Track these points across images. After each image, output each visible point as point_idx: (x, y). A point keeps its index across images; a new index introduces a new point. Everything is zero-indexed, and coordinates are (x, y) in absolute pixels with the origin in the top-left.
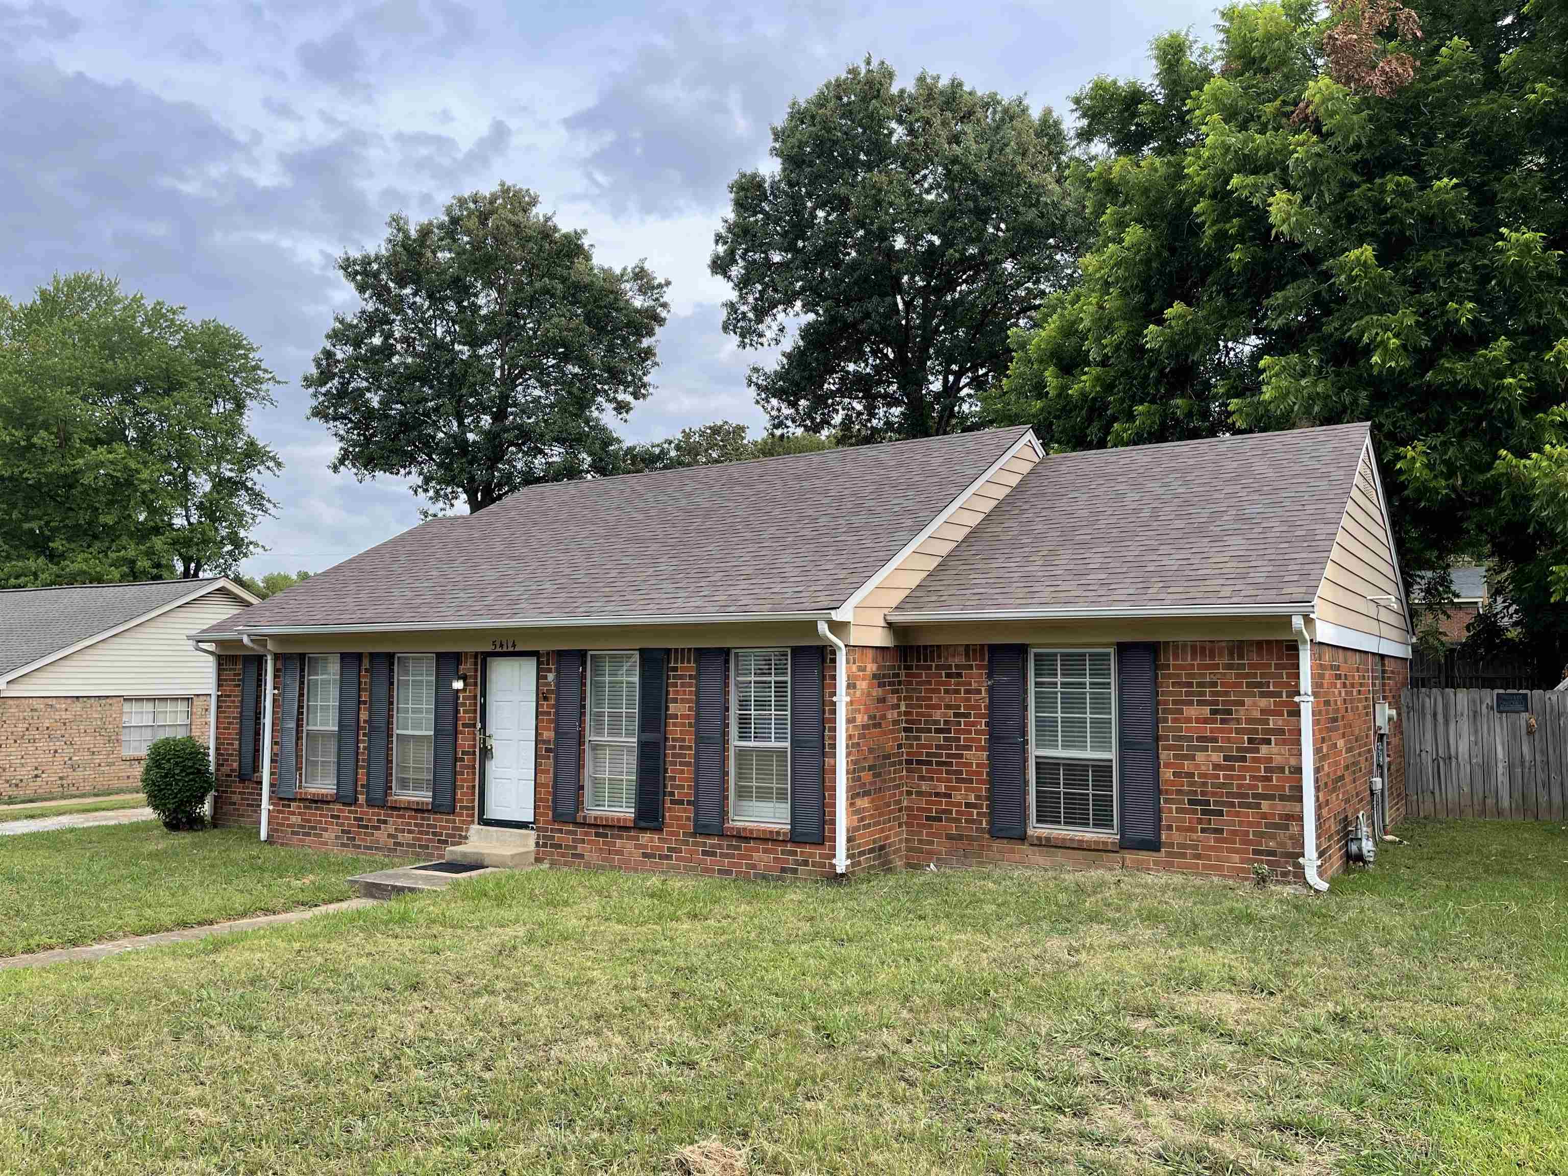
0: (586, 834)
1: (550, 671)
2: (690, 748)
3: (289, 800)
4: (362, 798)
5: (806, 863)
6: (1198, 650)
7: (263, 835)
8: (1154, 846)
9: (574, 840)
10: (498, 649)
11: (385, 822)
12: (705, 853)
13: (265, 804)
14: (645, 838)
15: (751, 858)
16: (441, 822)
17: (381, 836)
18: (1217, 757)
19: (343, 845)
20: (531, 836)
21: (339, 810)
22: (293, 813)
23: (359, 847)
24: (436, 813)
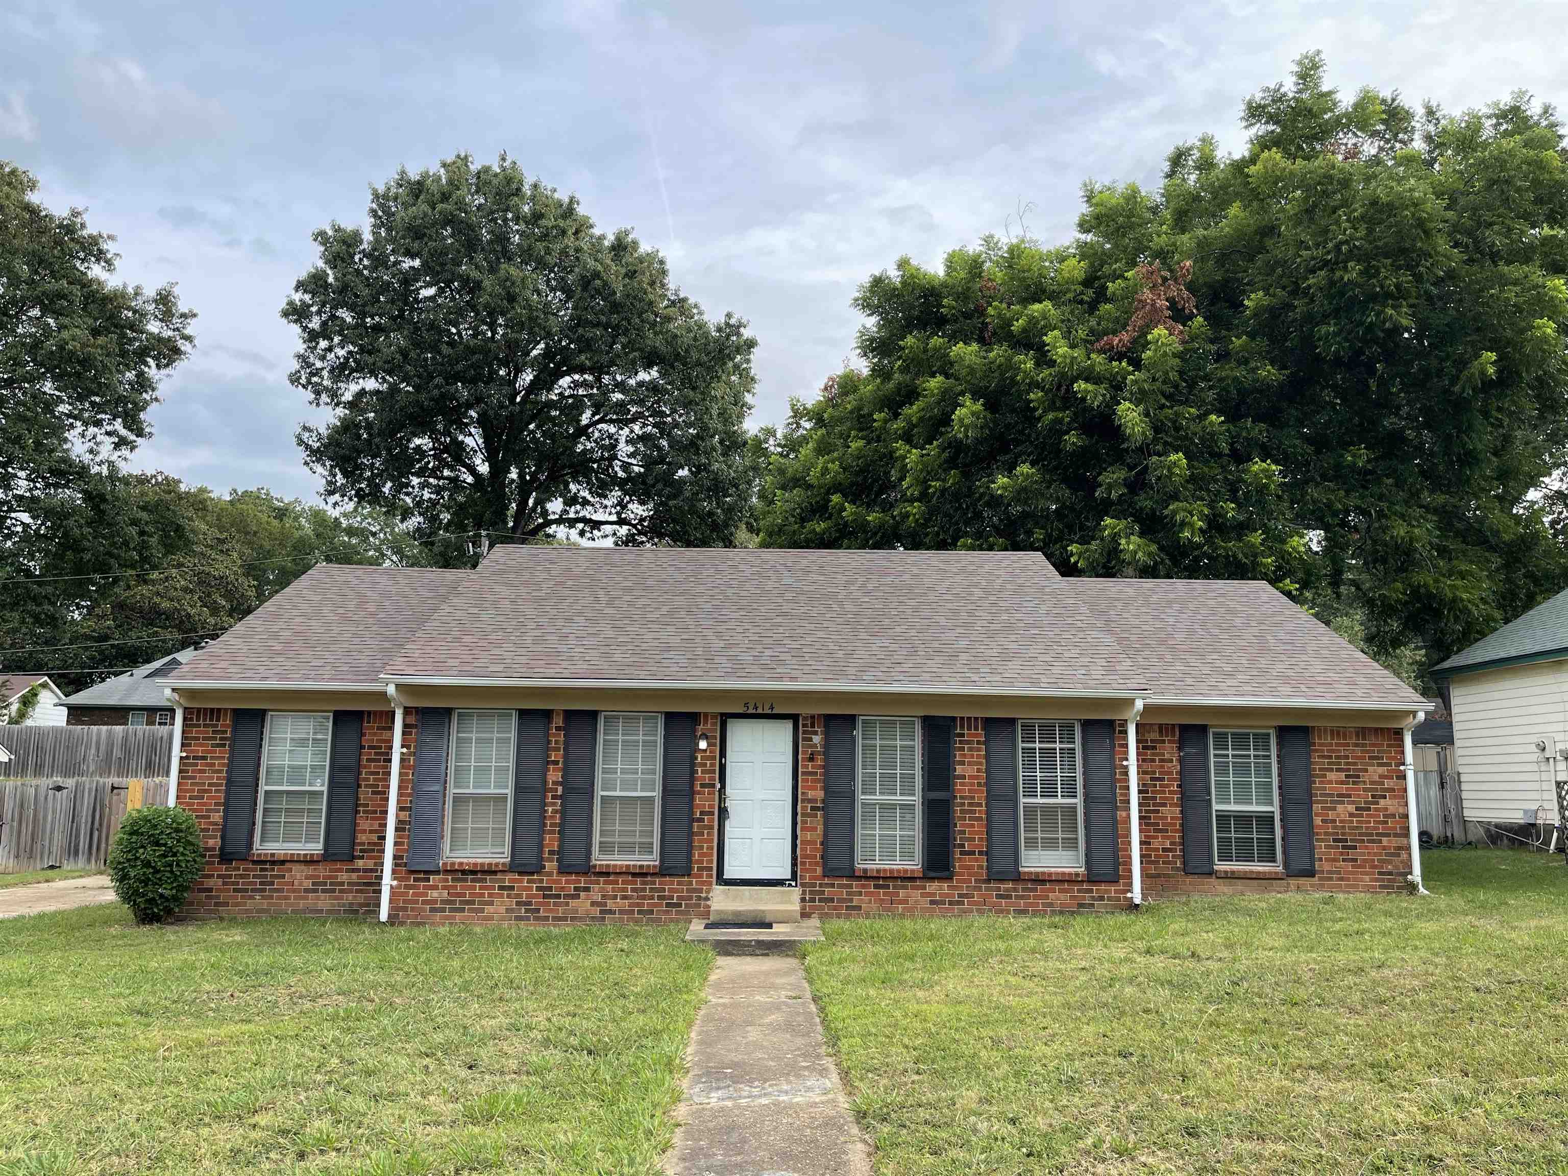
0: (863, 886)
1: (816, 733)
2: (980, 805)
3: (426, 872)
4: (551, 866)
5: (1102, 898)
6: (1336, 733)
7: (384, 916)
8: (1311, 873)
9: (848, 894)
10: (751, 711)
11: (587, 889)
12: (999, 896)
13: (387, 881)
14: (933, 887)
15: (1047, 897)
16: (672, 886)
17: (582, 905)
18: (1351, 808)
19: (519, 918)
20: (796, 893)
21: (513, 881)
22: (435, 888)
23: (547, 918)
24: (664, 875)
